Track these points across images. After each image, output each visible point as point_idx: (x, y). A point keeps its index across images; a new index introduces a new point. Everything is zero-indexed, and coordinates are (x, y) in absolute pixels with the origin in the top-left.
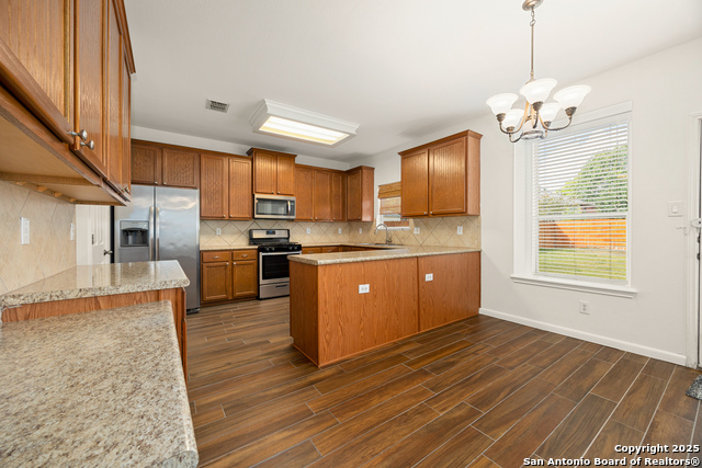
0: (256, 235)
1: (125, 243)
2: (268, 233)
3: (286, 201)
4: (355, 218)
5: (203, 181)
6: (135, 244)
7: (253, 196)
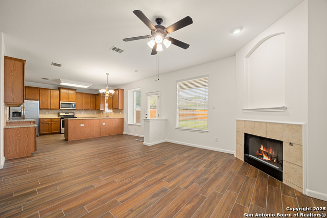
0: (61, 114)
1: (13, 116)
2: (66, 114)
3: (72, 104)
4: (98, 109)
5: (41, 98)
6: (17, 116)
7: (60, 102)
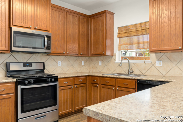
0: (13, 67)
2: (25, 65)
3: (43, 36)
4: (99, 52)
7: (10, 29)
